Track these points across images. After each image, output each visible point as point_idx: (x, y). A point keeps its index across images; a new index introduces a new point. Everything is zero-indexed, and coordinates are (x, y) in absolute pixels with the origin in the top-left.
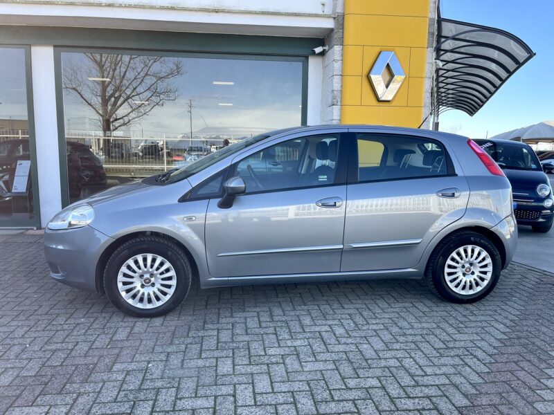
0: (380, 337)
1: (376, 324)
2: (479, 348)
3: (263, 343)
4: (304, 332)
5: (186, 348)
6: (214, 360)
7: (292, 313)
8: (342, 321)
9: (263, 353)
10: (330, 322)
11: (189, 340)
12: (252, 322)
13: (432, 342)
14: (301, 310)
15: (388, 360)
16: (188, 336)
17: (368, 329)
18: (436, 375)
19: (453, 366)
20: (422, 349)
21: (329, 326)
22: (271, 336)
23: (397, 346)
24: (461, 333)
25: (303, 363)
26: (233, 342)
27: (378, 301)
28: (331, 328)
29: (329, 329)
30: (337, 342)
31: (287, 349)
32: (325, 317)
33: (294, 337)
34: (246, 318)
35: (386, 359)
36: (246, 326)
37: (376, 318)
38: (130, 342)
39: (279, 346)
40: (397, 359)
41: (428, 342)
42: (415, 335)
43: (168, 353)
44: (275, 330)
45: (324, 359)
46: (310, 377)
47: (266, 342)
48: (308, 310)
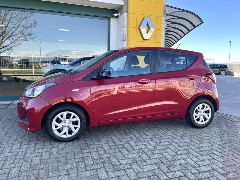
0: (170, 148)
1: (165, 142)
2: (214, 149)
3: (117, 157)
4: (134, 149)
5: (77, 165)
6: (95, 171)
7: (124, 140)
8: (149, 142)
9: (119, 164)
10: (144, 143)
11: (77, 160)
12: (106, 147)
13: (193, 149)
14: (127, 138)
15: (180, 160)
16: (75, 158)
17: (163, 145)
18: (204, 165)
19: (208, 160)
20: (191, 153)
21: (144, 145)
22: (119, 153)
23: (179, 152)
24: (202, 143)
25: (141, 167)
26: (101, 159)
27: (160, 131)
28: (146, 146)
29: (145, 147)
30: (152, 154)
31: (130, 160)
32: (140, 140)
33: (131, 153)
34: (102, 145)
35: (178, 160)
36: (104, 149)
37: (163, 139)
38: (42, 165)
39: (126, 159)
40: (183, 159)
41: (191, 149)
42: (185, 146)
43: (68, 169)
44: (119, 150)
45: (150, 163)
46: (148, 174)
47: (118, 157)
48: (131, 138)
